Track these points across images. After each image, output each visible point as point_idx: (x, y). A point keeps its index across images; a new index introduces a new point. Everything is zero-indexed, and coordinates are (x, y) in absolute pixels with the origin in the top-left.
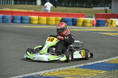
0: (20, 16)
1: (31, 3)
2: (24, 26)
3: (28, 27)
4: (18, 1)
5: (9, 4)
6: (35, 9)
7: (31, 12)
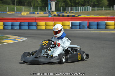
0: (96, 22)
1: (108, 8)
2: (100, 32)
3: (104, 33)
4: (96, 7)
5: (87, 10)
6: (112, 14)
7: (107, 17)
